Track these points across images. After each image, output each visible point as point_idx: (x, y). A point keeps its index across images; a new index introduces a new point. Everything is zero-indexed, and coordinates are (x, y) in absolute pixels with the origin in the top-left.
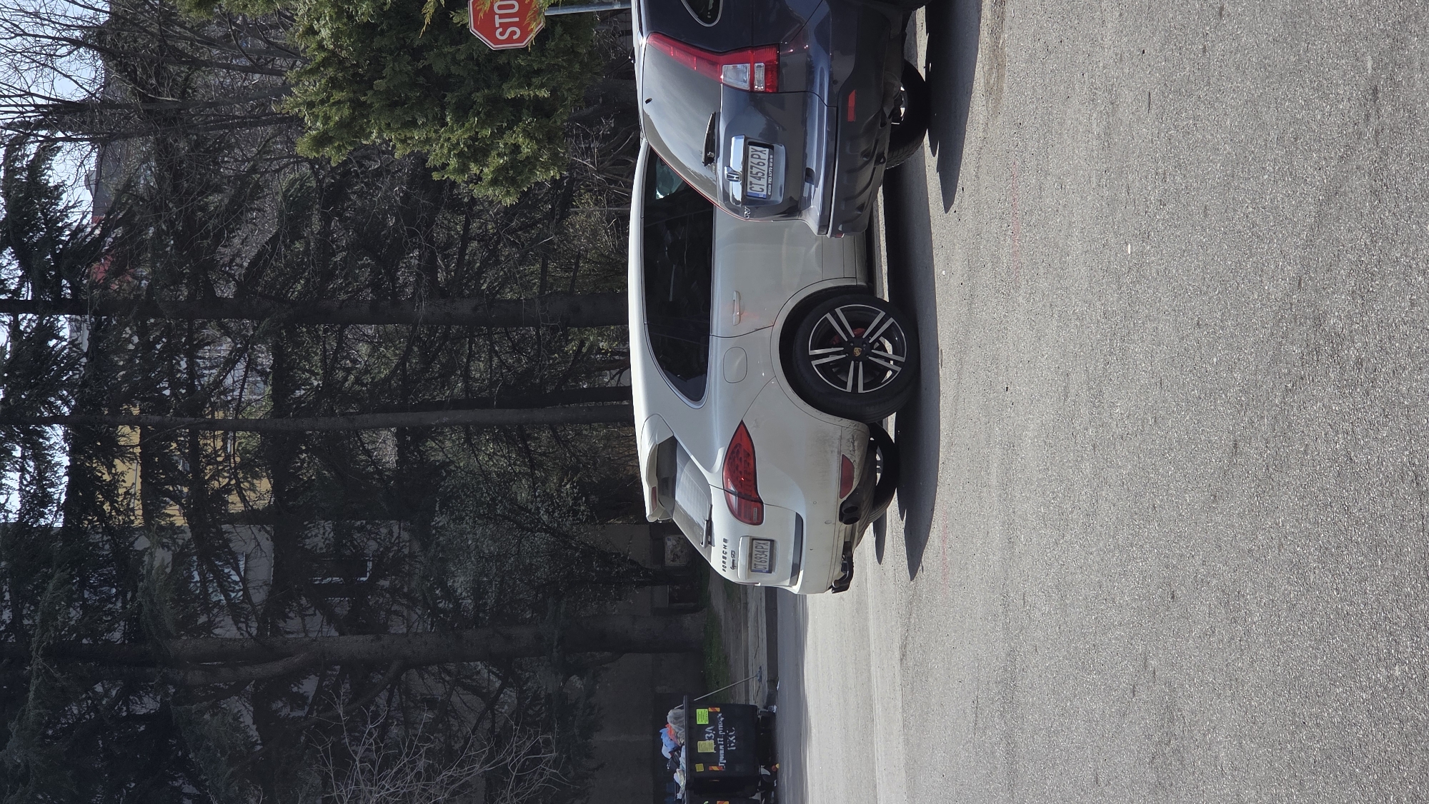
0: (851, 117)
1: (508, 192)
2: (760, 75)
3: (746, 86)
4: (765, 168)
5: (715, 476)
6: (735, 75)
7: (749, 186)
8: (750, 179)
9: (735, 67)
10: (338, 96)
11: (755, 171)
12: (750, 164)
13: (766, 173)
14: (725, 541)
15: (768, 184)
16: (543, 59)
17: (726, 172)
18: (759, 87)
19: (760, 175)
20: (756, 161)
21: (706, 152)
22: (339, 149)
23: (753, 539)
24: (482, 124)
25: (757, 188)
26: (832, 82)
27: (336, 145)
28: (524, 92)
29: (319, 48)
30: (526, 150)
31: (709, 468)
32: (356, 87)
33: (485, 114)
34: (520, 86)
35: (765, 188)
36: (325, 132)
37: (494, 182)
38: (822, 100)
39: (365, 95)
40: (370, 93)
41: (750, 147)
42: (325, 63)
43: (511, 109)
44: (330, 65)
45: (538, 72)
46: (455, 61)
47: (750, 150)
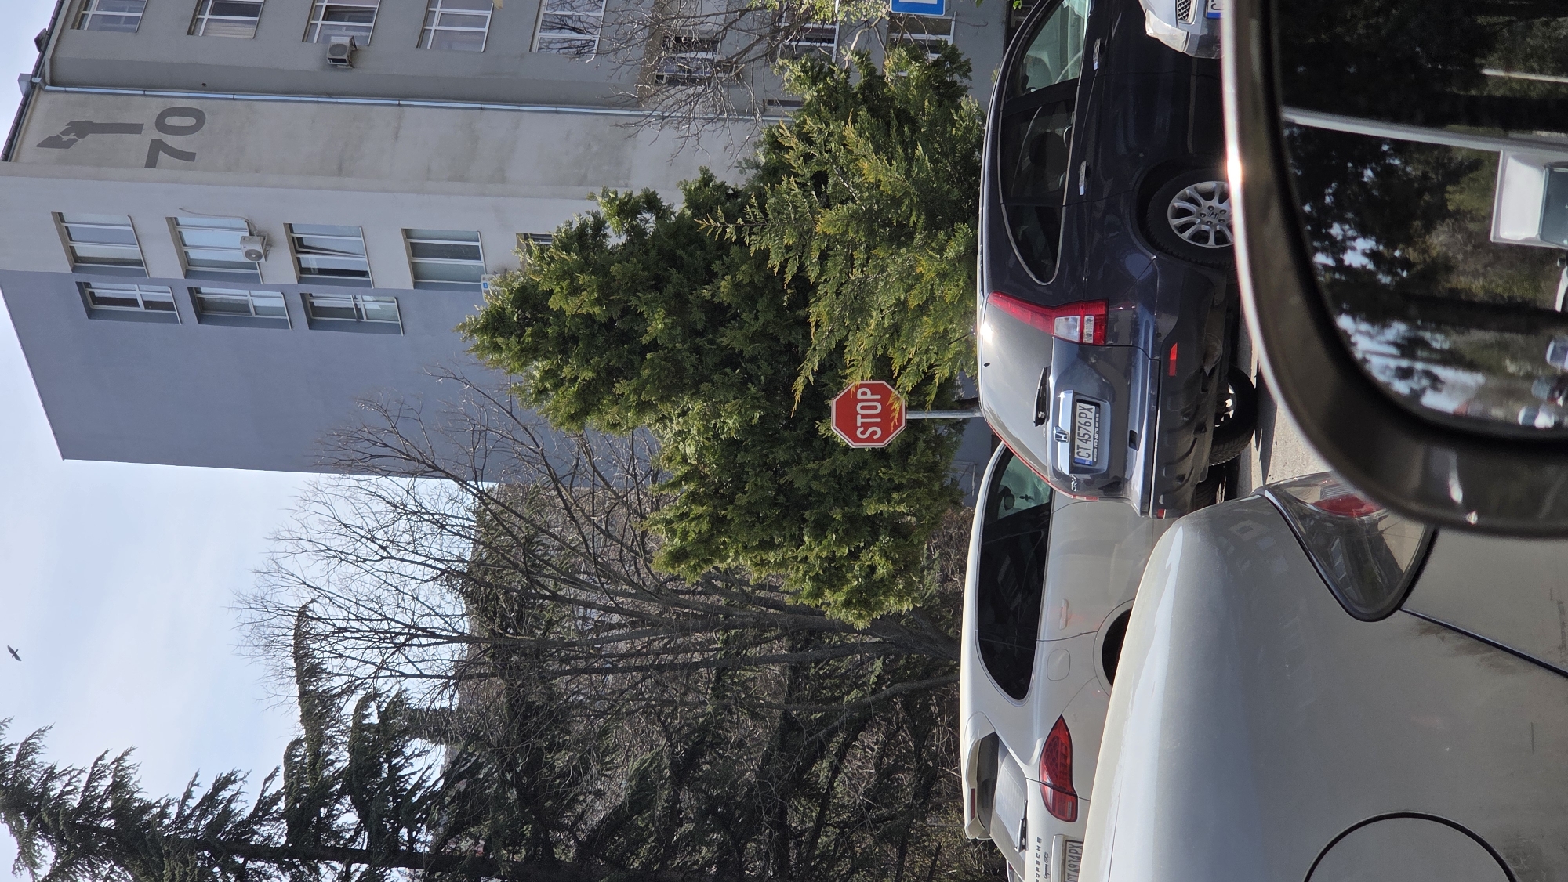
0: (1172, 372)
1: (860, 614)
2: (1089, 329)
3: (1077, 339)
4: (1091, 428)
5: (1032, 770)
6: (1068, 327)
7: (1076, 451)
8: (1077, 442)
9: (1066, 319)
10: (697, 510)
11: (1082, 432)
12: (1077, 424)
13: (1092, 435)
14: (1039, 840)
15: (1094, 448)
16: (905, 473)
17: (1055, 432)
18: (1088, 340)
19: (1087, 437)
20: (1083, 421)
21: (1038, 411)
22: (694, 569)
23: (1067, 841)
24: (840, 542)
25: (1083, 453)
26: (1157, 335)
27: (692, 564)
28: (884, 507)
29: (682, 462)
30: (882, 571)
31: (1026, 761)
32: (716, 501)
33: (843, 530)
34: (880, 501)
35: (1091, 452)
36: (683, 548)
37: (847, 604)
38: (1145, 353)
39: (725, 509)
40: (730, 508)
41: (1078, 404)
42: (687, 477)
43: (869, 529)
44: (692, 479)
45: (899, 488)
46: (816, 477)
47: (1078, 408)
